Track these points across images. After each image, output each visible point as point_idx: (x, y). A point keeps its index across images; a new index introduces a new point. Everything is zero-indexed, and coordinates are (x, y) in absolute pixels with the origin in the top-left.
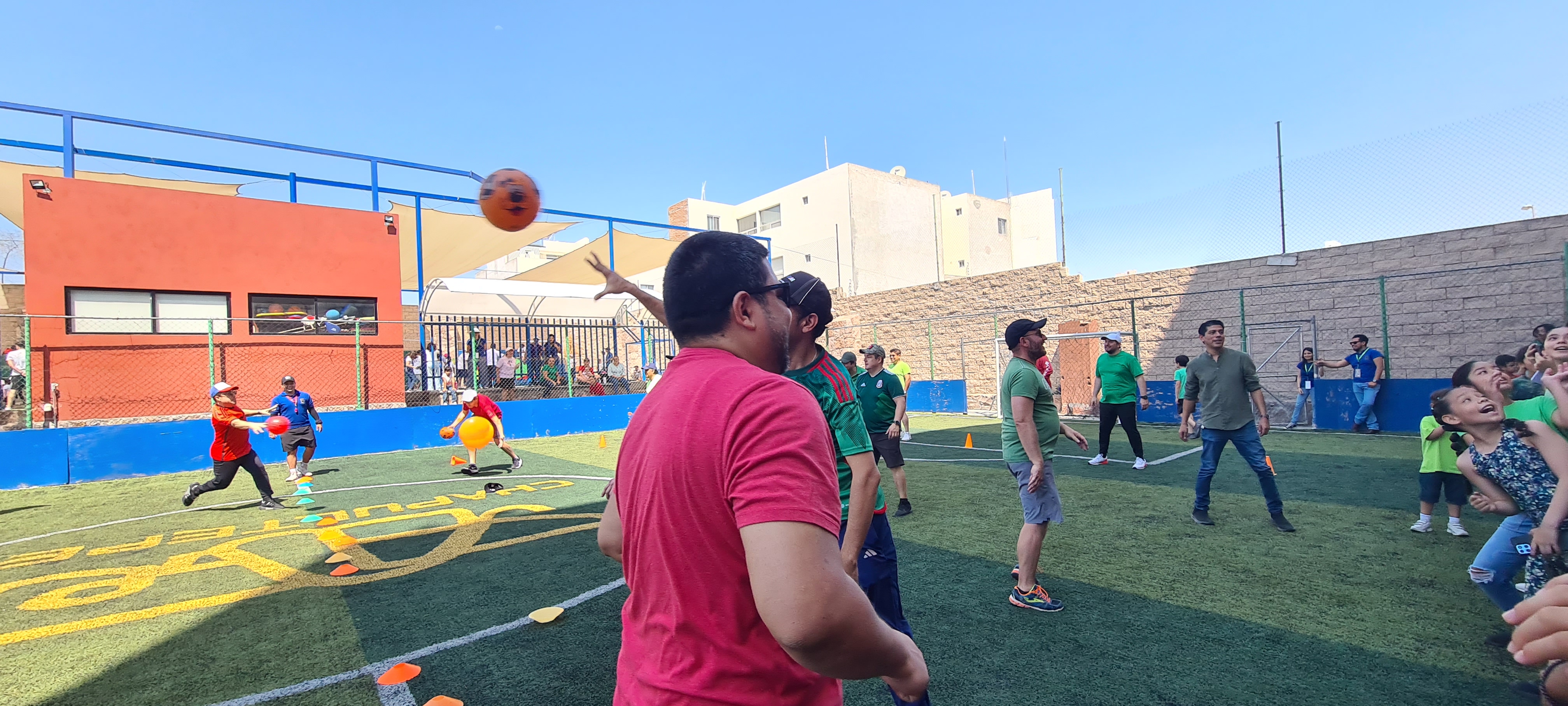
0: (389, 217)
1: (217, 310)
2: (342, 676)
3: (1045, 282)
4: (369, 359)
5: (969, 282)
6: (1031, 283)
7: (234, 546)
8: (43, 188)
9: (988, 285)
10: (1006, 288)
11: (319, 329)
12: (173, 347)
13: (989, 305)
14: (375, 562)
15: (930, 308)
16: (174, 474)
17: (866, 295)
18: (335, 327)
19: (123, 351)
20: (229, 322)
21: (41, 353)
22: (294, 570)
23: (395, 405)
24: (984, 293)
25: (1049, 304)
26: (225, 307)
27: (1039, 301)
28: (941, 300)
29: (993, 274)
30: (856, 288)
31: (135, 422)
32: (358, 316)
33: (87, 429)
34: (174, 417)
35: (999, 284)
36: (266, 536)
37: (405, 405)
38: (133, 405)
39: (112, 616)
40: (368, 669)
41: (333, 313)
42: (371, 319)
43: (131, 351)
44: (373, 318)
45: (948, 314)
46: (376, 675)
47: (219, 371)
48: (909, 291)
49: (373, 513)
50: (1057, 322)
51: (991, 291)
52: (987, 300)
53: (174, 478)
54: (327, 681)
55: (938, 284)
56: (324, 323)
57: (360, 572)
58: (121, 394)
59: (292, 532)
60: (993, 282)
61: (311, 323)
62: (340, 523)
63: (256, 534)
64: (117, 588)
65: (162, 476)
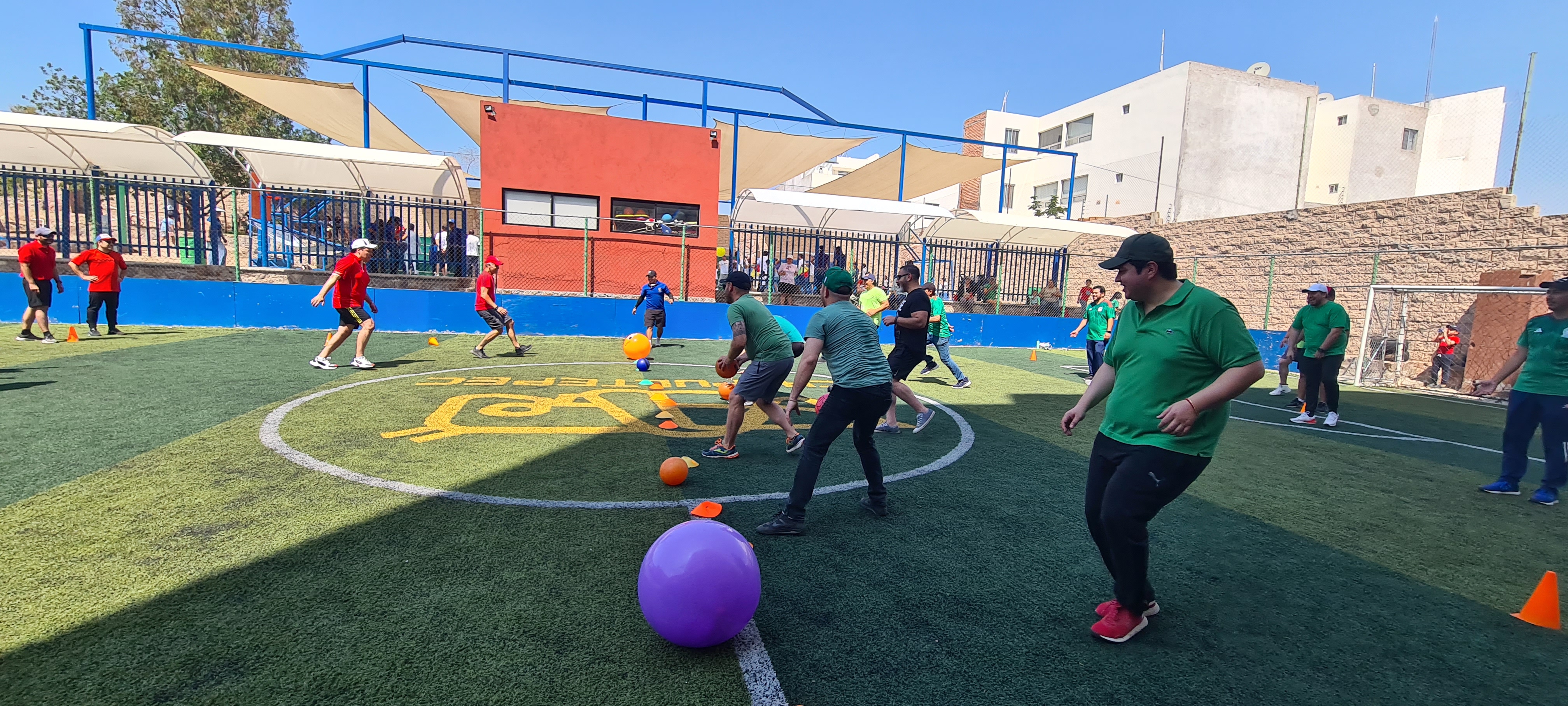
0: (714, 132)
1: (590, 210)
2: (667, 503)
3: (1470, 214)
4: (691, 258)
5: (1343, 210)
6: (1446, 216)
7: (597, 394)
8: (491, 111)
9: (1372, 216)
10: (1401, 221)
11: (657, 230)
12: (562, 238)
13: (1368, 242)
14: (689, 424)
15: (1278, 242)
16: (560, 336)
17: (1189, 222)
18: (667, 229)
19: (533, 239)
20: (598, 220)
21: (488, 237)
22: (635, 419)
23: (707, 300)
24: (1363, 227)
25: (1471, 245)
26: (596, 208)
27: (1454, 240)
28: (1295, 233)
29: (1383, 202)
30: (1177, 213)
31: (539, 294)
32: (685, 221)
33: (512, 296)
34: (562, 293)
35: (1390, 215)
36: (617, 390)
37: (714, 301)
38: (538, 281)
39: (528, 428)
40: (684, 502)
41: (667, 217)
42: (693, 224)
43: (538, 240)
44: (696, 223)
45: (1302, 251)
46: (690, 508)
47: (590, 260)
48: (1249, 219)
49: (689, 386)
50: (1479, 269)
51: (1376, 224)
52: (1366, 235)
53: (561, 339)
54: (657, 504)
55: (1294, 212)
56: (660, 225)
57: (679, 429)
58: (531, 272)
59: (633, 390)
60: (1381, 212)
61: (651, 225)
62: (665, 389)
63: (611, 388)
64: (530, 410)
65: (553, 337)
